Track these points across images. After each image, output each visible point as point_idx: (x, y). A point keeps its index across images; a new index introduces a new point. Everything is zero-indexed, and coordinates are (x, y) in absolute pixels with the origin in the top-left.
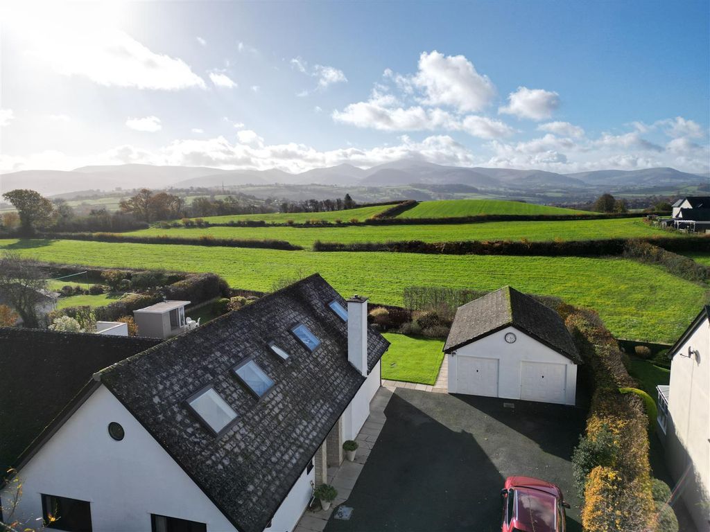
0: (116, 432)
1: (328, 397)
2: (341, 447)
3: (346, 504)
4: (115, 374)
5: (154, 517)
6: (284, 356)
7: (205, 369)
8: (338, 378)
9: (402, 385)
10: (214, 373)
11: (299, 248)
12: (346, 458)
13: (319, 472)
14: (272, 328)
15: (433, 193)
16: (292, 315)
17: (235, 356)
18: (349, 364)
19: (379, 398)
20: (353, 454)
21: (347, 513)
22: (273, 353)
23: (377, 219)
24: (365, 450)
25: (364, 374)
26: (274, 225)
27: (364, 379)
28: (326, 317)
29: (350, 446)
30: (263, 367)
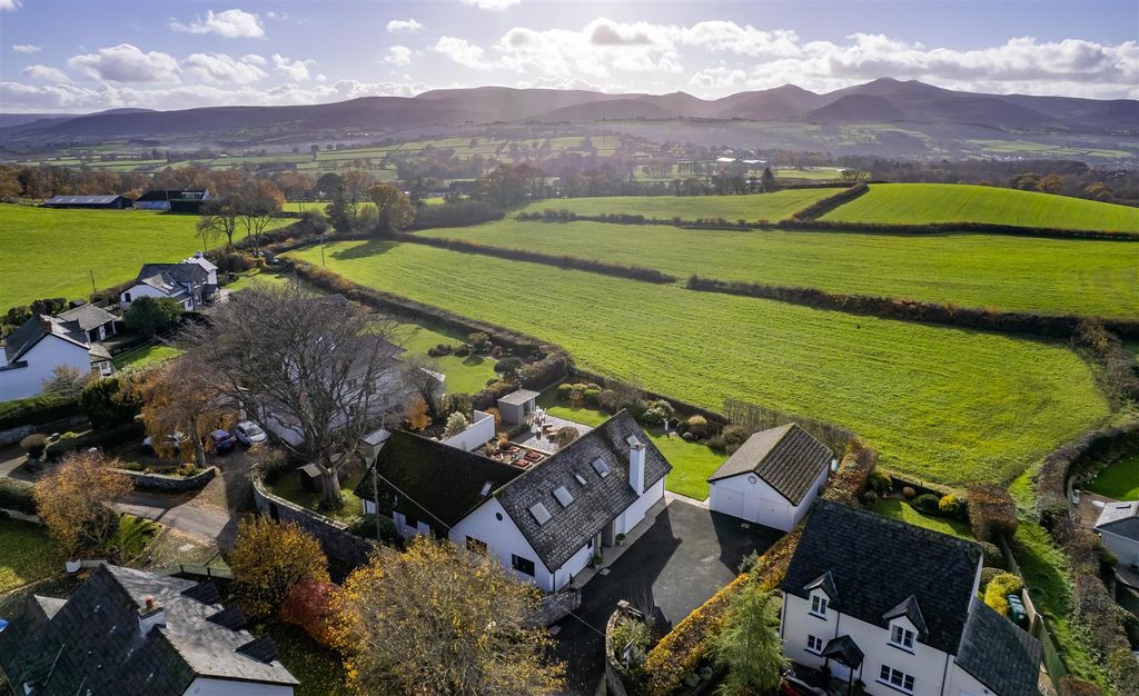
0: (499, 517)
1: (606, 509)
2: (614, 538)
3: (608, 568)
4: (500, 493)
5: (513, 556)
6: (583, 482)
7: (539, 491)
8: (618, 497)
9: (679, 498)
10: (542, 493)
11: (671, 280)
12: (618, 544)
13: (596, 548)
14: (579, 462)
15: (929, 138)
16: (596, 451)
17: (555, 483)
18: (630, 486)
19: (658, 506)
20: (621, 542)
21: (606, 572)
22: (577, 480)
23: (797, 220)
24: (631, 541)
25: (639, 492)
26: (654, 222)
27: (638, 497)
28: (621, 450)
29: (621, 537)
30: (569, 489)
